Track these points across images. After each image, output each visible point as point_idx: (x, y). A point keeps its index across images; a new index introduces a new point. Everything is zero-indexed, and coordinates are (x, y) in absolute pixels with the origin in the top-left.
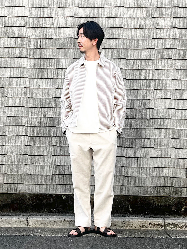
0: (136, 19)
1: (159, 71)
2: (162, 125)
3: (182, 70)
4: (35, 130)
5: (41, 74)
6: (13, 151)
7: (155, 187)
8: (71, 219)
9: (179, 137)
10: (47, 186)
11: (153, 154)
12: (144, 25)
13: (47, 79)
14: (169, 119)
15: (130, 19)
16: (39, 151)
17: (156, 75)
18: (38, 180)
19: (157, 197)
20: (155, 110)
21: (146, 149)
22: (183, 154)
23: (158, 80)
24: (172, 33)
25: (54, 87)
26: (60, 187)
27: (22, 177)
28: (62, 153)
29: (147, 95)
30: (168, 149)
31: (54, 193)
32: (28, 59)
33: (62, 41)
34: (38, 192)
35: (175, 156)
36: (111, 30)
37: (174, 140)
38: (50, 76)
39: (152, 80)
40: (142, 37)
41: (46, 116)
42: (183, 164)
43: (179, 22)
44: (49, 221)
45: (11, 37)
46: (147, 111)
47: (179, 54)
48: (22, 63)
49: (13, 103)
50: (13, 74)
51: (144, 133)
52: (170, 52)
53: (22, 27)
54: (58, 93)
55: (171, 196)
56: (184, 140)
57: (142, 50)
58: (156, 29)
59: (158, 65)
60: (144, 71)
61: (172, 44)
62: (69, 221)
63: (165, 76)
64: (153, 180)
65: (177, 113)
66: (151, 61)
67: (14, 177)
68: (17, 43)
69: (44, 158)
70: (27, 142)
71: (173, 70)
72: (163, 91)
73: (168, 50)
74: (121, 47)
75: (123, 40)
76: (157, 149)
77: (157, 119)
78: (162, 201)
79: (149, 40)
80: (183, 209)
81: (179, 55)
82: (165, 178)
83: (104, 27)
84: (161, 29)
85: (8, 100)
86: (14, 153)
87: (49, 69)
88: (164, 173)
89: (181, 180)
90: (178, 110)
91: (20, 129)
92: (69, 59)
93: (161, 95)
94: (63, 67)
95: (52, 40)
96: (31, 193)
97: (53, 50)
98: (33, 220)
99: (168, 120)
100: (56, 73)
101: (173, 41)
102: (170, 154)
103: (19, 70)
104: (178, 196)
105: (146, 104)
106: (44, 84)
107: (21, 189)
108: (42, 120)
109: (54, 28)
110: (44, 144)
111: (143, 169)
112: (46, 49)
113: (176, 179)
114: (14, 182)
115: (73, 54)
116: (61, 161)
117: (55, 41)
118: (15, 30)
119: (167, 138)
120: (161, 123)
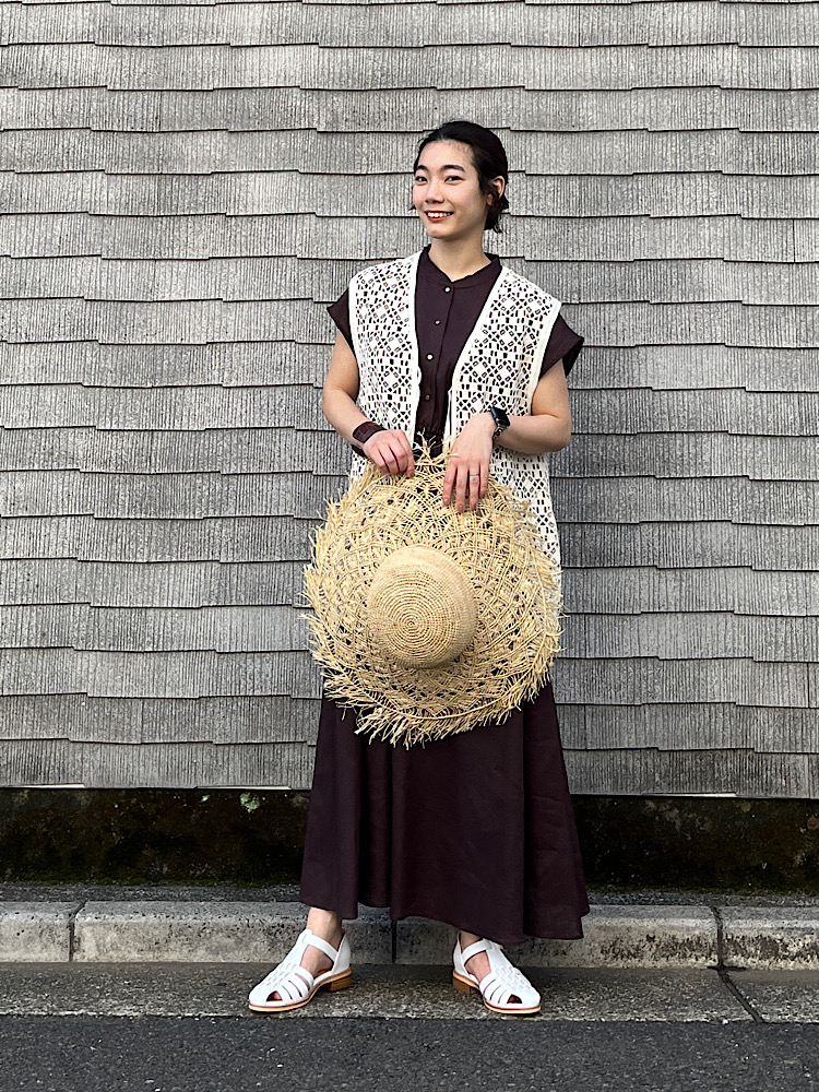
0: (562, 9)
1: (668, 223)
2: (692, 463)
3: (768, 222)
4: (123, 491)
5: (158, 241)
6: (25, 590)
7: (667, 754)
8: (277, 920)
9: (767, 517)
10: (175, 751)
11: (656, 597)
12: (596, 32)
13: (185, 263)
14: (721, 437)
15: (537, 8)
16: (142, 587)
17: (655, 243)
18: (133, 723)
19: (680, 802)
20: (656, 393)
21: (623, 575)
22: (789, 597)
23: (664, 265)
24: (715, 66)
25: (212, 297)
26: (231, 755)
27: (62, 707)
28: (243, 597)
29: (620, 328)
30: (722, 571)
31: (204, 783)
32: (106, 177)
33: (251, 101)
34: (130, 783)
35: (752, 605)
36: (459, 55)
37: (745, 531)
38: (198, 247)
39: (638, 263)
40: (590, 81)
41: (177, 427)
42: (789, 642)
43: (743, 20)
44: (173, 928)
45: (37, 85)
46: (623, 399)
47: (751, 154)
48: (79, 193)
49: (32, 367)
50: (36, 240)
51: (610, 501)
52: (711, 143)
53: (85, 45)
54: (229, 323)
55: (743, 795)
56: (792, 530)
57: (591, 135)
58: (649, 50)
59: (662, 200)
60: (601, 224)
61: (721, 111)
62: (269, 929)
63: (695, 245)
64: (660, 719)
65: (755, 408)
66: (631, 183)
67: (26, 708)
68: (58, 112)
69: (162, 619)
70: (87, 547)
71: (727, 219)
72: (689, 312)
73: (701, 136)
74: (504, 122)
75: (510, 97)
76: (670, 575)
77: (666, 436)
78: (702, 821)
79: (622, 94)
80: (798, 859)
81: (751, 158)
82: (712, 708)
83: (431, 43)
84: (671, 50)
85: (9, 356)
86: (30, 595)
87: (196, 219)
88: (709, 687)
89: (787, 720)
90: (758, 396)
91: (57, 483)
92: (282, 174)
93: (679, 329)
94: (255, 207)
95: (209, 99)
96: (100, 786)
97: (214, 140)
98: (101, 924)
99: (715, 441)
100: (223, 235)
101: (724, 97)
102: (730, 597)
103: (65, 226)
104: (773, 795)
105: (617, 366)
106: (173, 282)
107: (54, 767)
108: (160, 442)
109: (218, 48)
110: (164, 554)
111: (613, 667)
112: (183, 135)
113: (761, 715)
114: (25, 732)
115: (299, 154)
116: (240, 635)
117: (223, 100)
118: (55, 57)
119: (714, 524)
120: (686, 452)
